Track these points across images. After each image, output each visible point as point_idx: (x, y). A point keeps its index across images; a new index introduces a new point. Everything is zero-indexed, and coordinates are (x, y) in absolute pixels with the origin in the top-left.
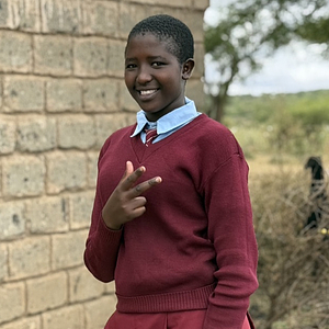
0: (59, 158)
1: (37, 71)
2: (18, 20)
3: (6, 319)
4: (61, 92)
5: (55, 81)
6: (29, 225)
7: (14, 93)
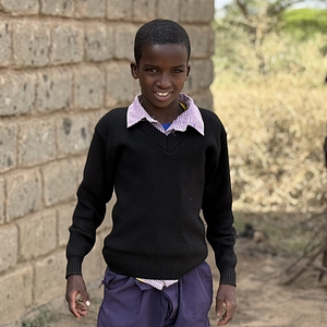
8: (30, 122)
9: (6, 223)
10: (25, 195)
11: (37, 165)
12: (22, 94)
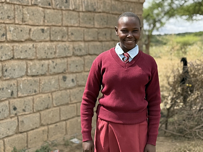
0: (89, 58)
1: (81, 26)
2: (73, 7)
3: (69, 117)
4: (90, 34)
5: (87, 29)
6: (78, 83)
7: (72, 34)
8: (46, 77)
9: (34, 112)
10: (43, 103)
11: (49, 92)
12: (41, 68)
